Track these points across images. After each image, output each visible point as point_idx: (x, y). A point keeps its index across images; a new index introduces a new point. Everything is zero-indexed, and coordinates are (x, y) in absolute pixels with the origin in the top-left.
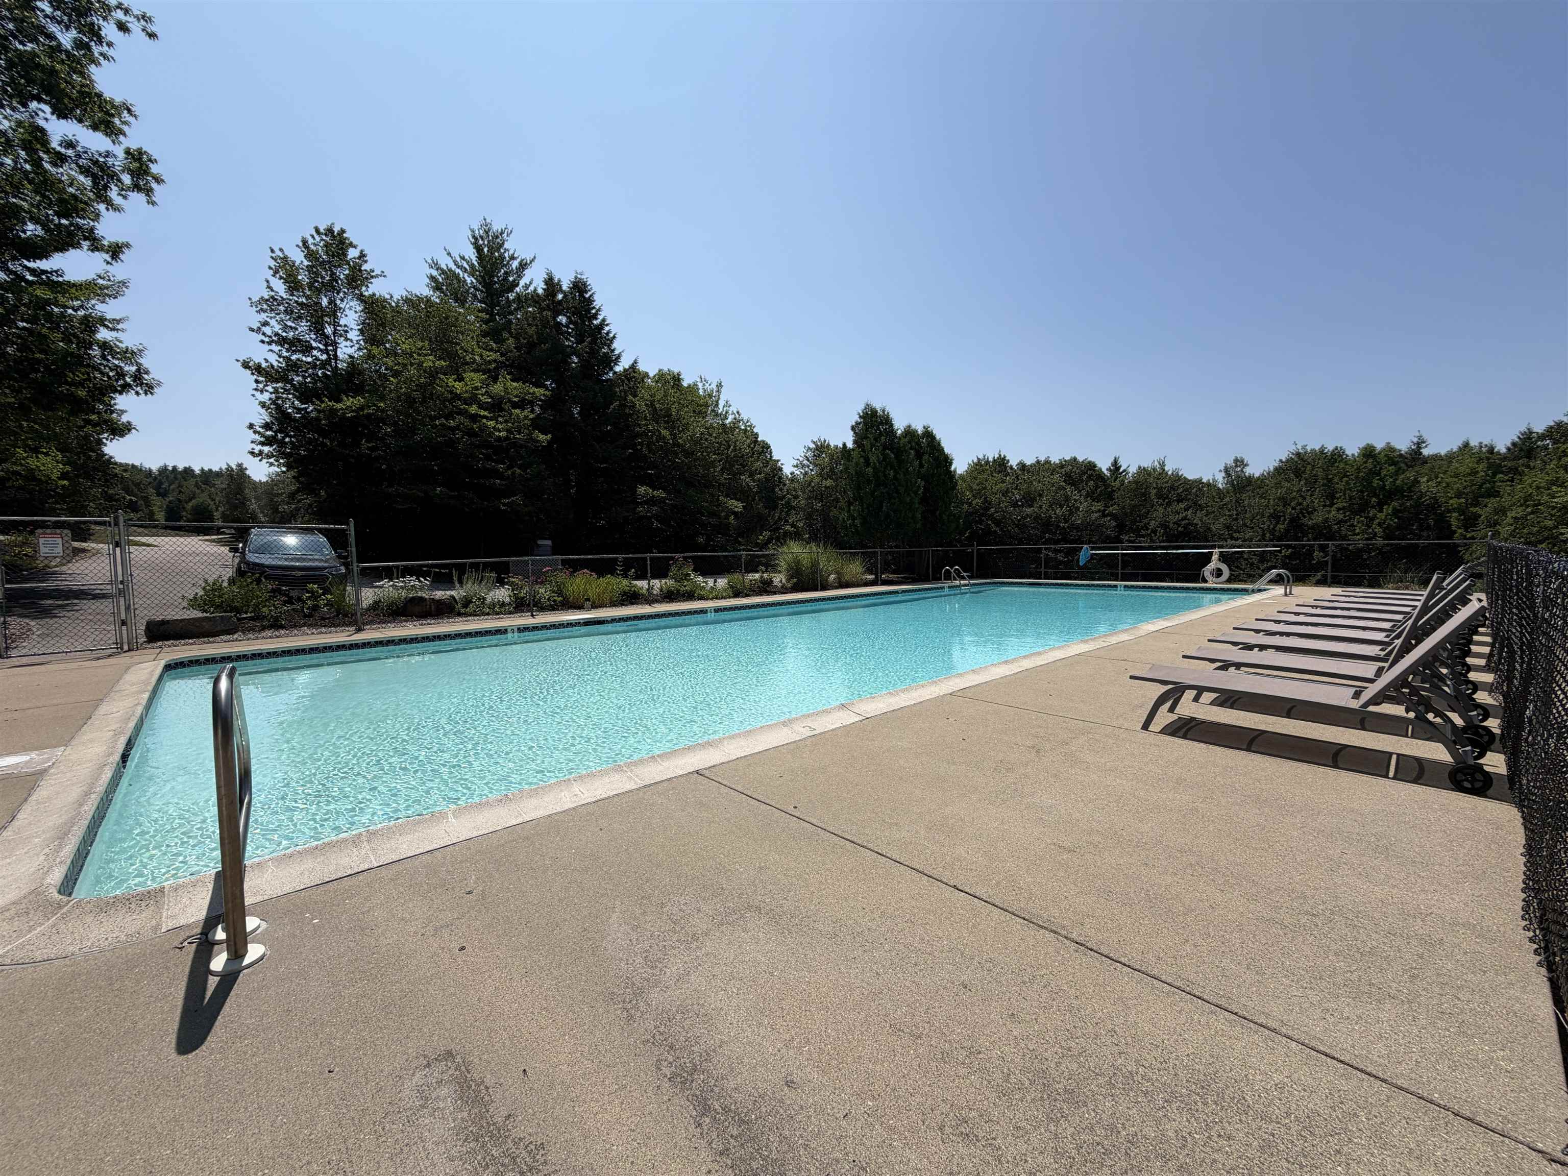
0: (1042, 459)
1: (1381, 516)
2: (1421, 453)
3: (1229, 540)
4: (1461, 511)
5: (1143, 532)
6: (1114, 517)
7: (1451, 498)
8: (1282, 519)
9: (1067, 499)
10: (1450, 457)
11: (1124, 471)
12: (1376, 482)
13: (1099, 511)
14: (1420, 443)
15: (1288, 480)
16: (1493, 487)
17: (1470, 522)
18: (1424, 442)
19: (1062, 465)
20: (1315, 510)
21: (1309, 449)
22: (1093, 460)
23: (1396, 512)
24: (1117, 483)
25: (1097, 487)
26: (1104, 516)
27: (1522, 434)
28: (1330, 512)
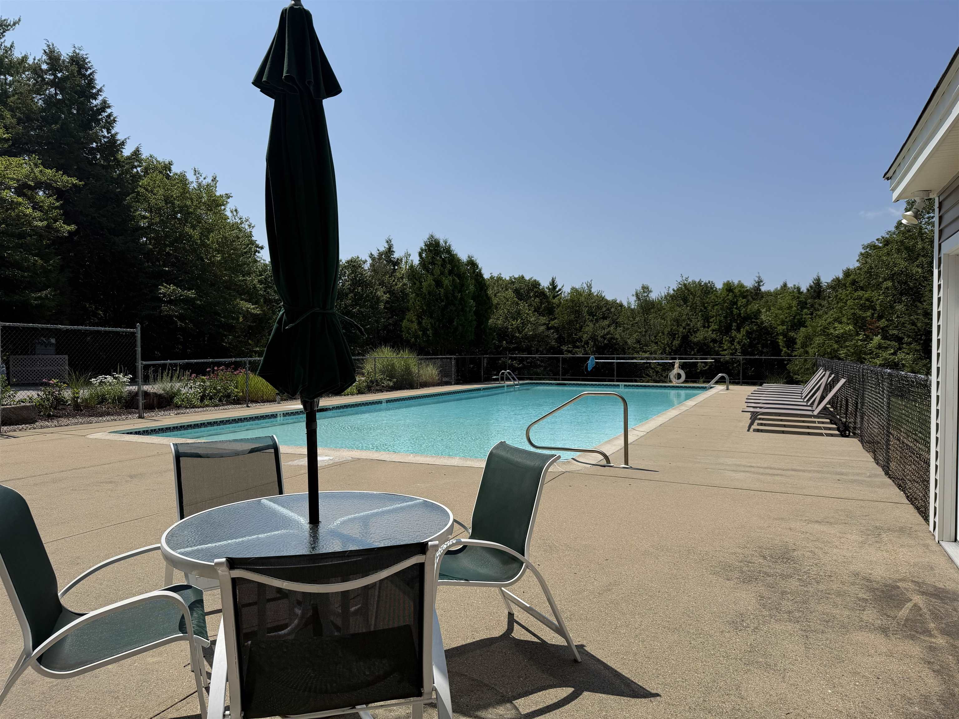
0: (495, 275)
1: (739, 336)
2: (760, 290)
3: (641, 353)
4: (785, 335)
5: (578, 344)
6: (556, 329)
7: (779, 325)
8: (677, 336)
9: (519, 313)
10: (776, 294)
11: (560, 290)
12: (735, 311)
13: (544, 324)
14: (759, 282)
15: (679, 306)
16: (801, 318)
17: (791, 343)
18: (762, 282)
19: (512, 282)
20: (698, 330)
21: (690, 280)
22: (537, 279)
23: (749, 334)
24: (556, 301)
25: (541, 303)
26: (548, 329)
27: (815, 280)
28: (707, 332)
